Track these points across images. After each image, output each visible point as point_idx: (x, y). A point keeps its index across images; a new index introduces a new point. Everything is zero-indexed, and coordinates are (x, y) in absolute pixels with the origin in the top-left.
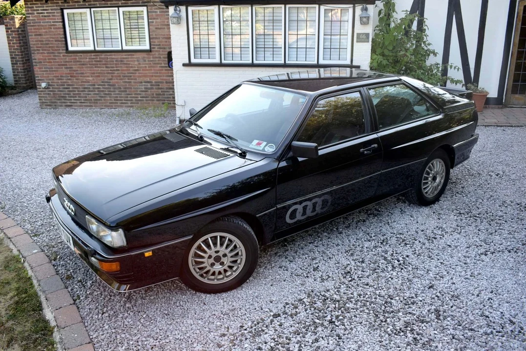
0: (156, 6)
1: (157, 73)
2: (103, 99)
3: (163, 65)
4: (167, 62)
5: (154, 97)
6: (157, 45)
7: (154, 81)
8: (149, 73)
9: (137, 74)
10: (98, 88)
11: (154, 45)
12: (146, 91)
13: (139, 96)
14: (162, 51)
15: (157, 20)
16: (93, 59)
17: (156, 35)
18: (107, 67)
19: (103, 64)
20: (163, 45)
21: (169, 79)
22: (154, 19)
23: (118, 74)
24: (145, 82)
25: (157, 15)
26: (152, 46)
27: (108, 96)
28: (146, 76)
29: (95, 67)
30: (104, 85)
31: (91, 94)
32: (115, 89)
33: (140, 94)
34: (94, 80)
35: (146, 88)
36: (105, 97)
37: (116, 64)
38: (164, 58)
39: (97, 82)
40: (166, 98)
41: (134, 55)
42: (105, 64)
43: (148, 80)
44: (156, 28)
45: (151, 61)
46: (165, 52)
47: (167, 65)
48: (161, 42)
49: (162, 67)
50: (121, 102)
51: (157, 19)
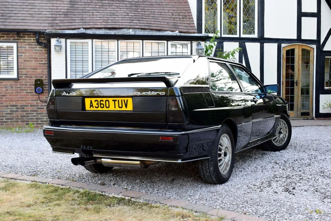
0: (26, 42)
1: (23, 98)
3: (29, 91)
4: (34, 88)
5: (18, 119)
6: (24, 74)
7: (19, 105)
8: (15, 98)
9: (4, 99)
11: (22, 74)
12: (12, 114)
13: (4, 118)
14: (29, 80)
15: (26, 54)
17: (24, 66)
20: (29, 74)
21: (34, 103)
22: (23, 53)
24: (11, 106)
25: (26, 50)
26: (19, 75)
28: (11, 101)
33: (5, 116)
35: (11, 111)
38: (31, 85)
40: (29, 119)
41: (2, 83)
43: (14, 103)
44: (25, 61)
45: (18, 88)
46: (31, 80)
47: (34, 91)
48: (28, 72)
49: (27, 93)
51: (26, 53)
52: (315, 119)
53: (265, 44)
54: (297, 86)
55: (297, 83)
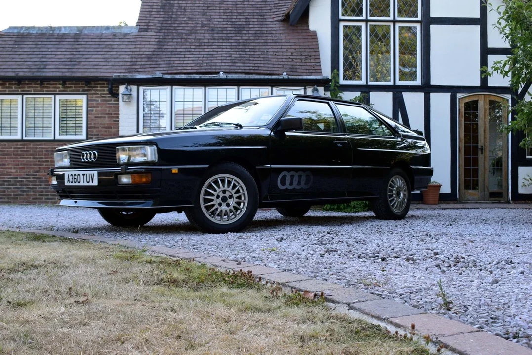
0: (98, 94)
2: (25, 193)
6: (95, 135)
10: (21, 181)
11: (92, 135)
15: (98, 109)
16: (19, 148)
17: (94, 124)
18: (34, 158)
19: (31, 155)
20: (102, 135)
22: (94, 107)
23: (46, 165)
25: (98, 104)
26: (89, 136)
27: (32, 190)
29: (21, 158)
30: (29, 178)
31: (11, 188)
32: (41, 182)
34: (16, 172)
36: (28, 191)
37: (46, 155)
39: (20, 175)
42: (33, 155)
44: (96, 117)
48: (101, 131)
50: (46, 197)
51: (98, 107)
52: (511, 202)
53: (432, 94)
54: (482, 153)
55: (482, 150)
